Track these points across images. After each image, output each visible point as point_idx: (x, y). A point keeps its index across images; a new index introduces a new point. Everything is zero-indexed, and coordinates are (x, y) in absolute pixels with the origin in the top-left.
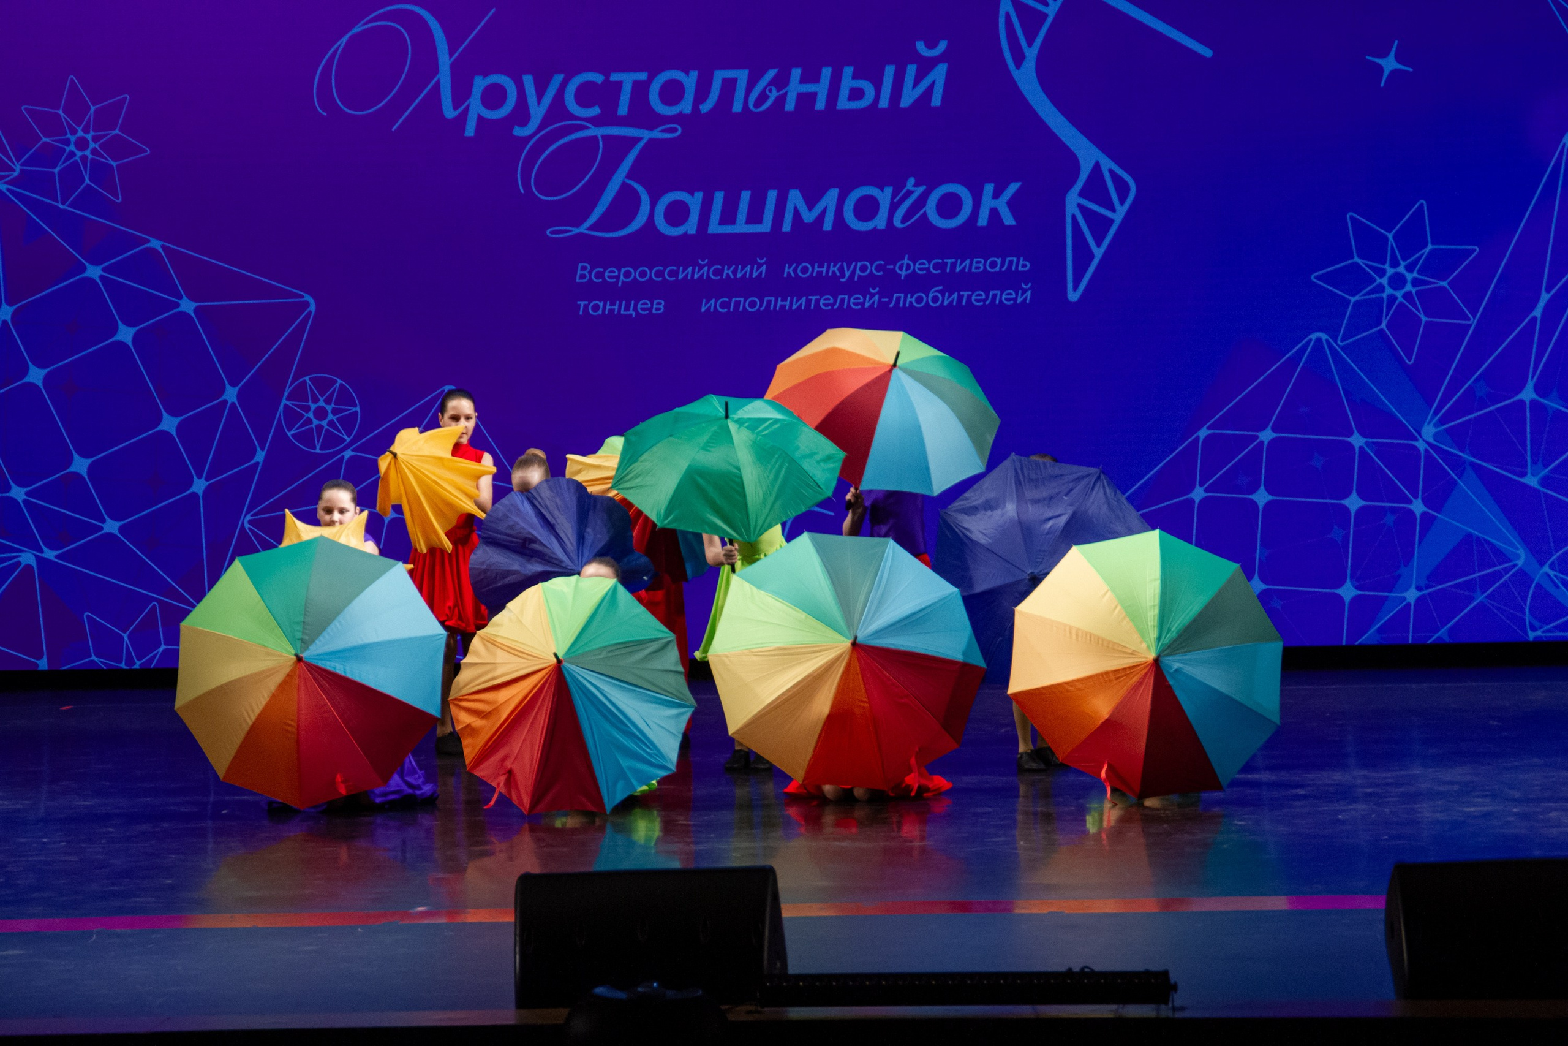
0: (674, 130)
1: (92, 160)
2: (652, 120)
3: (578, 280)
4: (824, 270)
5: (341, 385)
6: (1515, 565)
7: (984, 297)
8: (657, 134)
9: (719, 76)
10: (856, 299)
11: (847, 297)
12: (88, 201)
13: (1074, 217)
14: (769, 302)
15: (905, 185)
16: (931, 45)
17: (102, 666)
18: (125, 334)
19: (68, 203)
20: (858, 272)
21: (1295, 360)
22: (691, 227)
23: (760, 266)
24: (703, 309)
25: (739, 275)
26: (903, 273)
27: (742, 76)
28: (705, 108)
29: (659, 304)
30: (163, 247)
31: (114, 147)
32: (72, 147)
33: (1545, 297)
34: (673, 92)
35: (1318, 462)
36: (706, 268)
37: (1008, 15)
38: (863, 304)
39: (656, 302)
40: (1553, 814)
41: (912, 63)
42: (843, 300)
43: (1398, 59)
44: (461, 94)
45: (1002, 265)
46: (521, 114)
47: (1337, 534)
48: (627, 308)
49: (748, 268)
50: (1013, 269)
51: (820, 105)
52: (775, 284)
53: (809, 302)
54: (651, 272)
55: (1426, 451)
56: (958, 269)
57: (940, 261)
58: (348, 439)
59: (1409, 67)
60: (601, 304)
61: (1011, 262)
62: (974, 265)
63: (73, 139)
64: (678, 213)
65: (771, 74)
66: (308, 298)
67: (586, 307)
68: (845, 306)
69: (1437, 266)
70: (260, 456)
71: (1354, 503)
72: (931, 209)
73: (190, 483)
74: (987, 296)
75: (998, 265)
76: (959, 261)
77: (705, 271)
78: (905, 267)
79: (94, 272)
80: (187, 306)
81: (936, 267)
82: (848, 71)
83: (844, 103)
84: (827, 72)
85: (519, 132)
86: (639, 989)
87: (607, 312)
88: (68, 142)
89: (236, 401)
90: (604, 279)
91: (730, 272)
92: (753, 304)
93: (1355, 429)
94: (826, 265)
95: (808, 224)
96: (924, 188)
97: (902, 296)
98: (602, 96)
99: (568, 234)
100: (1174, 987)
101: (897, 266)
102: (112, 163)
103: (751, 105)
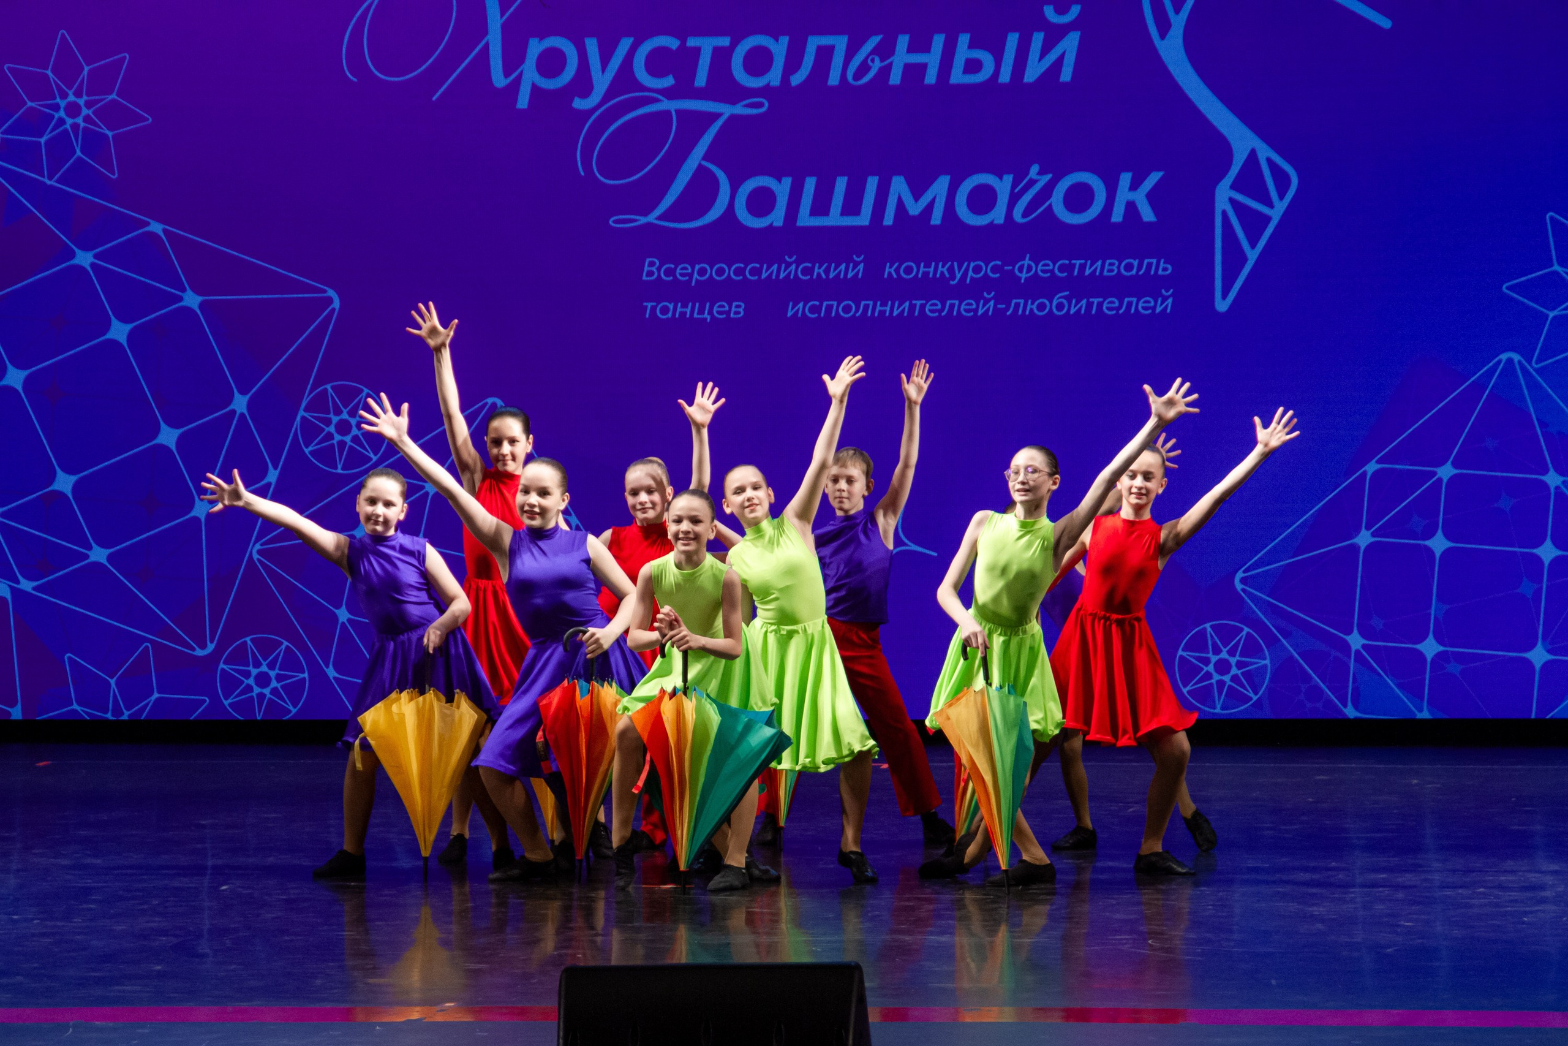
0: (761, 105)
1: (85, 128)
2: (735, 93)
4: (932, 270)
8: (739, 109)
9: (814, 43)
10: (968, 304)
11: (957, 302)
12: (80, 175)
13: (1224, 213)
14: (866, 307)
15: (1027, 173)
16: (1061, 10)
17: (85, 715)
18: (119, 331)
19: (56, 178)
20: (970, 273)
21: (1479, 387)
22: (777, 217)
23: (856, 264)
24: (790, 314)
25: (832, 275)
26: (1024, 276)
27: (840, 43)
28: (797, 79)
29: (738, 306)
30: (164, 231)
31: (110, 115)
32: (62, 113)
34: (758, 61)
35: (1506, 503)
36: (794, 266)
38: (976, 311)
39: (734, 304)
41: (1039, 30)
42: (952, 306)
44: (513, 59)
45: (1139, 268)
46: (582, 83)
47: (1527, 588)
48: (701, 312)
49: (843, 267)
50: (1152, 272)
51: (931, 78)
52: (873, 286)
53: (912, 307)
54: (729, 270)
56: (1088, 272)
57: (1067, 262)
58: (375, 458)
60: (671, 306)
61: (1150, 265)
62: (1107, 267)
63: (63, 104)
64: (761, 202)
65: (874, 41)
66: (331, 293)
67: (653, 309)
68: (955, 313)
70: (272, 476)
71: (1547, 552)
72: (1057, 201)
73: (190, 506)
74: (1121, 304)
75: (1133, 267)
76: (1089, 262)
77: (791, 270)
78: (1025, 269)
79: (84, 259)
80: (192, 300)
81: (1062, 269)
82: (964, 39)
83: (957, 76)
84: (939, 41)
85: (579, 104)
87: (677, 316)
88: (56, 108)
89: (245, 412)
90: (675, 276)
91: (821, 271)
92: (847, 309)
93: (1550, 465)
94: (933, 264)
95: (914, 217)
96: (1049, 176)
97: (1022, 301)
98: (677, 65)
99: (632, 225)
101: (1016, 267)
102: (108, 132)
103: (850, 78)
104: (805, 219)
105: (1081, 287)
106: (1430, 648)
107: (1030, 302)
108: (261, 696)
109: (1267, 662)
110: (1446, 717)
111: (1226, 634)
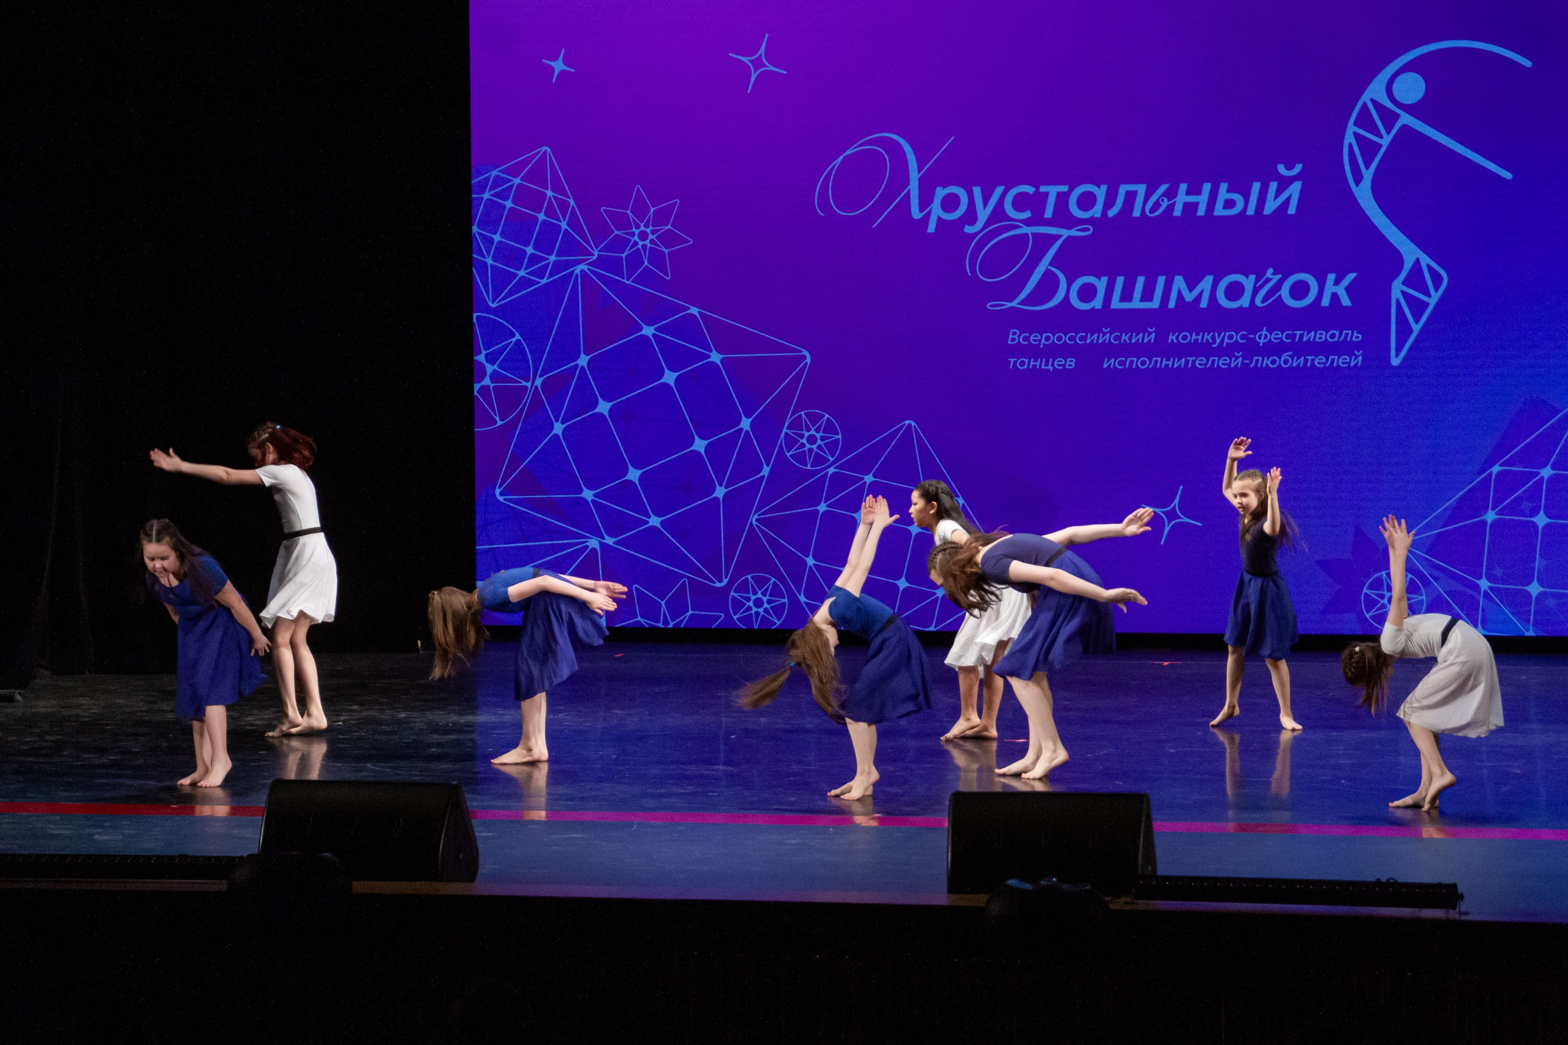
0: (1088, 230)
1: (650, 248)
2: (1070, 222)
3: (1009, 342)
4: (1200, 338)
5: (828, 418)
7: (1324, 361)
8: (1074, 233)
10: (1224, 360)
11: (1217, 359)
12: (647, 278)
13: (1398, 302)
14: (1156, 362)
15: (1265, 273)
16: (1290, 167)
17: (646, 625)
18: (670, 377)
19: (631, 279)
20: (1226, 340)
22: (1097, 303)
23: (1150, 334)
24: (1105, 366)
25: (1133, 341)
26: (1262, 341)
27: (1141, 189)
28: (1112, 213)
29: (1071, 361)
30: (699, 313)
31: (667, 239)
32: (636, 238)
34: (1087, 201)
36: (1108, 335)
37: (1350, 145)
38: (1229, 364)
39: (1068, 360)
41: (1274, 180)
42: (1214, 361)
44: (926, 200)
45: (1340, 336)
46: (971, 216)
48: (1047, 364)
49: (1141, 335)
50: (1349, 339)
51: (1201, 211)
52: (1161, 348)
53: (1187, 362)
54: (1065, 337)
56: (1305, 339)
57: (1291, 332)
58: (832, 459)
60: (1027, 361)
61: (1347, 334)
62: (1318, 336)
63: (637, 232)
64: (1087, 293)
65: (1163, 188)
66: (805, 353)
67: (1015, 362)
68: (1215, 365)
70: (766, 471)
72: (1285, 292)
73: (713, 490)
74: (1327, 360)
75: (1334, 336)
76: (1306, 333)
77: (1106, 337)
78: (1263, 337)
79: (648, 331)
80: (716, 357)
81: (1288, 337)
82: (1224, 187)
83: (1219, 211)
84: (1207, 187)
85: (968, 229)
86: (1042, 882)
87: (1031, 367)
88: (633, 235)
89: (749, 429)
90: (1029, 342)
91: (1126, 338)
92: (1144, 363)
94: (1201, 334)
95: (1189, 303)
96: (1280, 276)
97: (1260, 358)
98: (1033, 204)
99: (1002, 308)
100: (1461, 897)
101: (1257, 336)
102: (664, 250)
103: (1147, 212)
105: (1300, 349)
106: (1534, 589)
107: (1266, 358)
108: (757, 613)
109: (1424, 597)
110: (1546, 635)
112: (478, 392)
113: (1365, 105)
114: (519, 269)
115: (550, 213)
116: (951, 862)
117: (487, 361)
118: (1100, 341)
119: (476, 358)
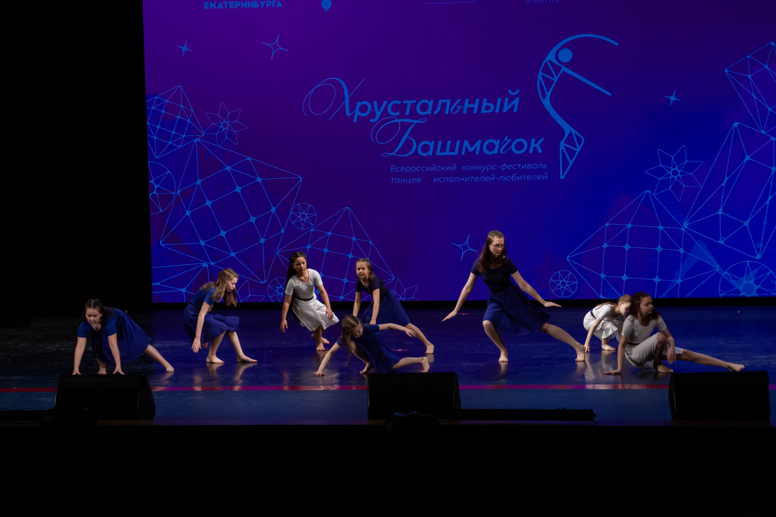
0: (425, 120)
1: (228, 130)
2: (418, 117)
3: (391, 171)
4: (476, 168)
5: (310, 207)
6: (715, 271)
7: (531, 177)
8: (419, 121)
9: (441, 102)
10: (487, 178)
11: (484, 177)
12: (227, 144)
13: (563, 150)
14: (457, 179)
15: (504, 139)
16: (514, 91)
18: (238, 189)
19: (220, 145)
21: (639, 200)
22: (430, 153)
23: (454, 166)
24: (434, 181)
25: (446, 170)
26: (503, 169)
27: (448, 101)
28: (436, 112)
29: (419, 179)
30: (251, 160)
31: (236, 126)
32: (222, 126)
33: (726, 179)
34: (424, 107)
35: (647, 235)
36: (435, 167)
37: (540, 81)
38: (489, 180)
40: (728, 357)
41: (507, 97)
42: (482, 178)
43: (676, 97)
44: (352, 108)
45: (538, 166)
46: (373, 114)
47: (653, 260)
48: (408, 181)
49: (450, 167)
50: (541, 168)
51: (475, 111)
52: (459, 173)
53: (470, 179)
54: (416, 168)
55: (685, 231)
56: (522, 168)
57: (516, 165)
58: (312, 225)
59: (679, 99)
60: (399, 179)
61: (541, 165)
62: (528, 166)
63: (222, 123)
64: (425, 148)
65: (459, 101)
66: (300, 177)
67: (394, 180)
68: (483, 180)
69: (688, 168)
70: (283, 231)
71: (659, 249)
72: (513, 147)
73: (259, 240)
75: (536, 166)
76: (523, 165)
77: (435, 168)
78: (504, 167)
79: (228, 168)
81: (515, 167)
82: (485, 100)
83: (483, 111)
84: (478, 100)
85: (372, 121)
86: (410, 414)
87: (401, 182)
88: (220, 125)
89: (275, 212)
90: (400, 171)
91: (443, 168)
92: (451, 180)
93: (660, 224)
94: (476, 166)
95: (471, 152)
96: (511, 140)
97: (503, 177)
98: (401, 108)
99: (388, 155)
100: (595, 415)
101: (501, 166)
102: (235, 131)
103: (451, 112)
104: (438, 153)
105: (520, 172)
106: (625, 278)
108: (280, 295)
109: (577, 282)
111: (565, 274)
112: (151, 197)
113: (546, 63)
114: (169, 141)
115: (182, 115)
116: (369, 404)
117: (155, 183)
118: (432, 170)
119: (149, 182)
